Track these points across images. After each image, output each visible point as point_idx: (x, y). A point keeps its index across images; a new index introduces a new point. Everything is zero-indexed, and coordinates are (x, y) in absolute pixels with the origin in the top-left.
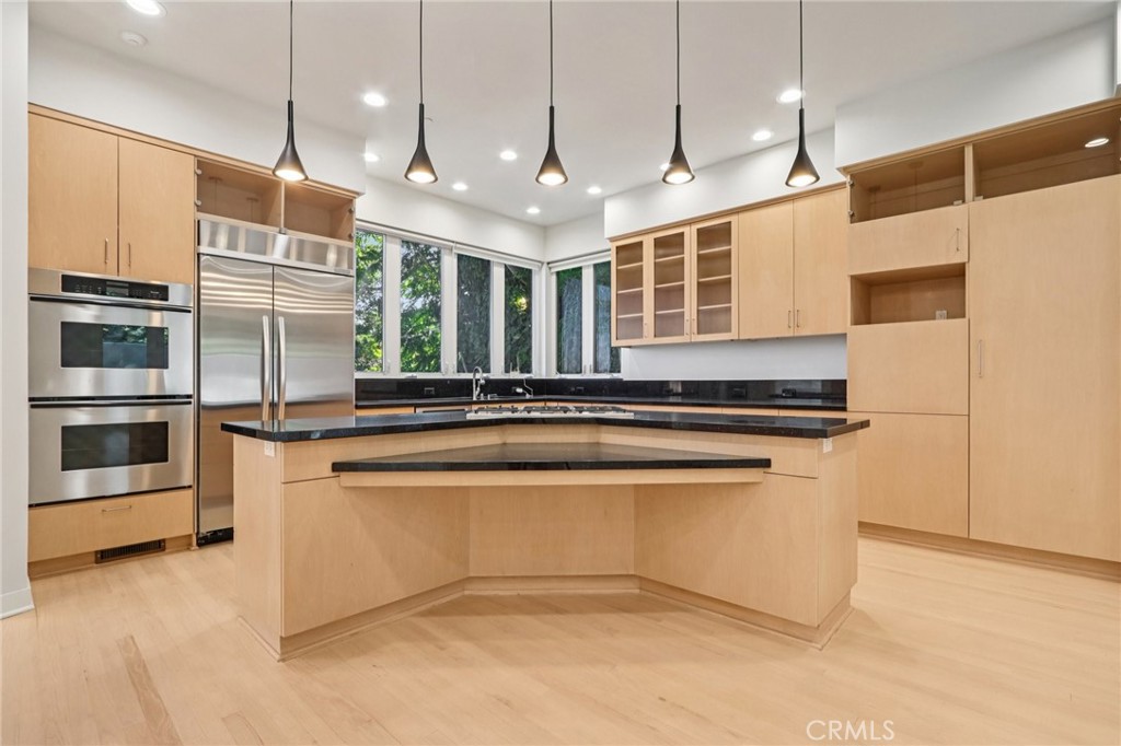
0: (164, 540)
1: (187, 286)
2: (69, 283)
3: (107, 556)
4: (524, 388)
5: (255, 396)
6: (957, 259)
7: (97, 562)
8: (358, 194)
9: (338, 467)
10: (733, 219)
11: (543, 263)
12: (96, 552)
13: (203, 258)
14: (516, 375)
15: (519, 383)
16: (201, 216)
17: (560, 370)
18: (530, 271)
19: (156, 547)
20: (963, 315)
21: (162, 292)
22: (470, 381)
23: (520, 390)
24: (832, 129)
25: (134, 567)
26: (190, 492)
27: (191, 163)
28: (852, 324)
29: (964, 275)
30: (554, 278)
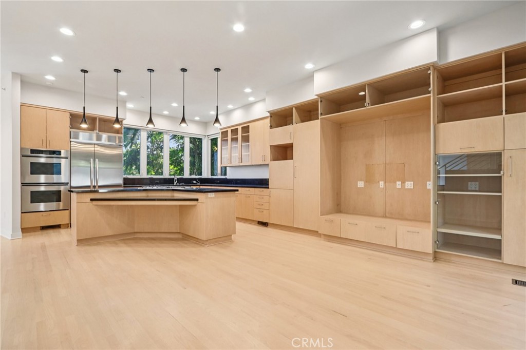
0: (60, 225)
1: (67, 151)
2: (33, 151)
3: (44, 228)
4: (196, 181)
5: (89, 184)
6: (291, 142)
7: (41, 230)
8: (124, 119)
9: (92, 200)
10: (250, 125)
11: (205, 136)
12: (41, 227)
13: (72, 143)
14: (193, 177)
15: (195, 179)
16: (72, 130)
17: (212, 175)
18: (201, 139)
19: (58, 227)
20: (292, 159)
21: (59, 153)
22: (173, 179)
23: (195, 182)
24: (265, 99)
25: (51, 231)
26: (68, 211)
27: (68, 115)
28: (271, 161)
29: (292, 147)
30: (210, 141)
